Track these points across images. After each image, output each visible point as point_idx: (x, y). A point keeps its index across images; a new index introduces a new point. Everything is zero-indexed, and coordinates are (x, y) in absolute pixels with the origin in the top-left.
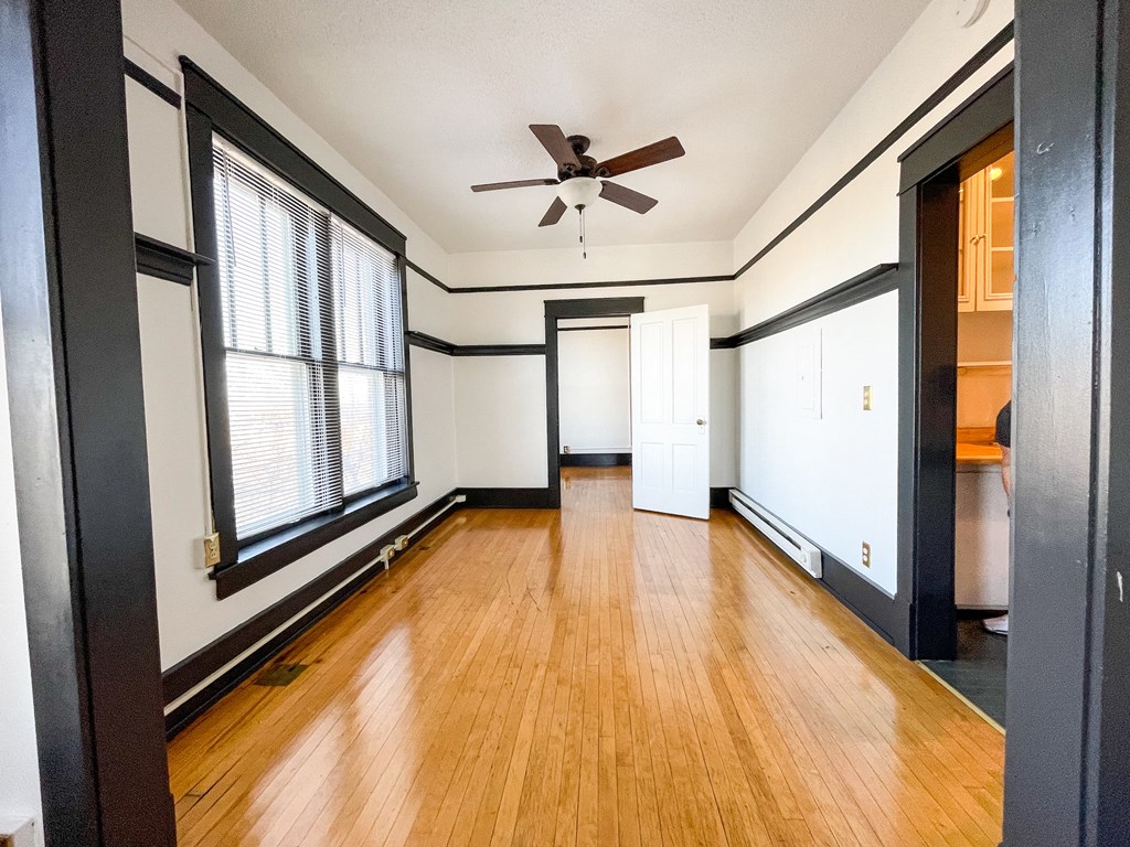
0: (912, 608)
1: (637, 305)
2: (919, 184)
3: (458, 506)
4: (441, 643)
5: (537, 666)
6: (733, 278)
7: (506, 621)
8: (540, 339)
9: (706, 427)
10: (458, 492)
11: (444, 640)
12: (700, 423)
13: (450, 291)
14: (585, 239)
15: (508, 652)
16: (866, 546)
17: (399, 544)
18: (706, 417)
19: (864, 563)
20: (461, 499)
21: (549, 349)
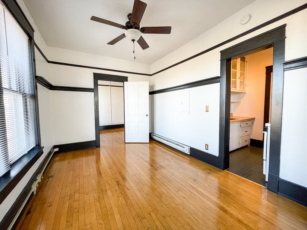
0: (224, 158)
1: (125, 79)
2: (227, 59)
3: (56, 153)
4: (101, 224)
5: (150, 214)
6: (151, 75)
7: (120, 199)
8: (92, 86)
9: (148, 117)
10: (55, 147)
11: (101, 221)
12: (147, 115)
13: (49, 62)
14: (135, 52)
15: (134, 213)
16: (206, 145)
17: (39, 179)
18: (148, 114)
19: (206, 149)
20: (57, 150)
21: (94, 90)
